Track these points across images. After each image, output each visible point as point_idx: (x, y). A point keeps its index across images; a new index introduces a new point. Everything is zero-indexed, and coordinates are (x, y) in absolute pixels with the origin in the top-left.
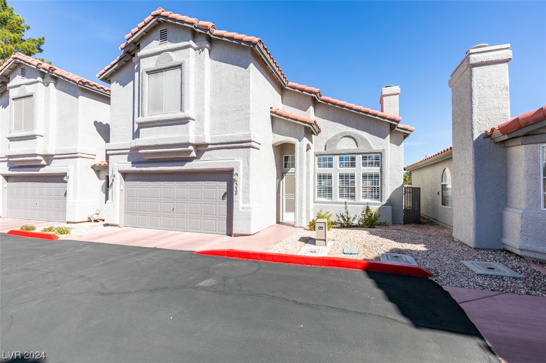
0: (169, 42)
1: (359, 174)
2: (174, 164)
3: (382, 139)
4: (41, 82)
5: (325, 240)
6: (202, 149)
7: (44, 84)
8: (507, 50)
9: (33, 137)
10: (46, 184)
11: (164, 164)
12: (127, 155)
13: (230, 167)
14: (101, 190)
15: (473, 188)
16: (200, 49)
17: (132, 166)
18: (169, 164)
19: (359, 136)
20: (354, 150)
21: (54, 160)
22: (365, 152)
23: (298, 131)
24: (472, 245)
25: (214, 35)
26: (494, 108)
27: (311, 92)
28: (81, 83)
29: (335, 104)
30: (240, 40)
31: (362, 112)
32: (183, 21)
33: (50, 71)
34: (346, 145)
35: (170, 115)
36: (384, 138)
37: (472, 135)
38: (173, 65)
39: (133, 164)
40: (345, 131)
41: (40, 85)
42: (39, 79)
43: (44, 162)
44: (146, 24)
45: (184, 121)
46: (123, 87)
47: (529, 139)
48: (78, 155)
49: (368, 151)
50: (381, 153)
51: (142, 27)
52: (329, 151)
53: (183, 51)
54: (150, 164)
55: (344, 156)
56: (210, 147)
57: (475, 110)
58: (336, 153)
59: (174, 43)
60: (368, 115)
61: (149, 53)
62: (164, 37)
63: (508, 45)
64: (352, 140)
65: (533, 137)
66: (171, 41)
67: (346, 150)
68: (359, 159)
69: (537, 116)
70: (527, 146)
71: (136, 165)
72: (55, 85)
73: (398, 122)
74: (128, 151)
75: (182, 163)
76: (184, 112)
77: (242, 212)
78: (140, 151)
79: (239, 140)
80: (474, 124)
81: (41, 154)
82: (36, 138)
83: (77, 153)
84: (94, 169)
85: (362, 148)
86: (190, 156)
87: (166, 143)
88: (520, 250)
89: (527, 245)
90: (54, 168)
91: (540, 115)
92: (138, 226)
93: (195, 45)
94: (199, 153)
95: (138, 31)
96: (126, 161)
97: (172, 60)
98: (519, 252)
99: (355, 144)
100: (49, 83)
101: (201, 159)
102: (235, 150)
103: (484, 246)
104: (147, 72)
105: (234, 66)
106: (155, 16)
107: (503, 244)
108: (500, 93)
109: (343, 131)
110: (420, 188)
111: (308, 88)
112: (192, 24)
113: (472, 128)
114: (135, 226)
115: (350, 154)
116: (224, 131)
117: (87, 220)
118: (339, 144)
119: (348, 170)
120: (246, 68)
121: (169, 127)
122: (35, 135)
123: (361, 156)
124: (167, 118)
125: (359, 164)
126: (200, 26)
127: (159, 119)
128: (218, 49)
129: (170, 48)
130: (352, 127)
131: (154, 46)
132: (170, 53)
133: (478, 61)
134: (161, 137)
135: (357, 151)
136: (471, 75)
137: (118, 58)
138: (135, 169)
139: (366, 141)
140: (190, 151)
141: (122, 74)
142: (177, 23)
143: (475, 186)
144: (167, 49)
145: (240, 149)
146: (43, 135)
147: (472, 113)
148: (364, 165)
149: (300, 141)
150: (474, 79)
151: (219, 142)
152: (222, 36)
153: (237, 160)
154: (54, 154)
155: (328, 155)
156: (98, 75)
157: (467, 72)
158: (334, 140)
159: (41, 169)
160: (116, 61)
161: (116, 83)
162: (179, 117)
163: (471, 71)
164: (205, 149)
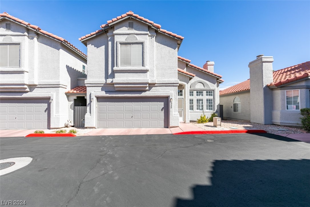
0: (134, 29)
1: (205, 99)
2: (135, 93)
3: (214, 85)
4: (27, 36)
5: (220, 125)
6: (152, 86)
7: (28, 37)
8: (272, 58)
9: (22, 72)
10: (26, 104)
11: (128, 93)
12: (101, 87)
13: (168, 95)
14: (70, 108)
15: (263, 104)
16: (152, 36)
17: (106, 94)
18: (132, 93)
19: (205, 83)
20: (203, 88)
21: (36, 89)
22: (207, 89)
23: (186, 79)
24: (263, 123)
25: (160, 31)
26: (269, 77)
27: (187, 61)
28: (64, 42)
29: (195, 68)
30: (175, 36)
31: (200, 70)
32: (146, 21)
33: (38, 30)
34: (199, 86)
35: (136, 68)
36: (215, 84)
37: (263, 86)
38: (138, 42)
39: (106, 93)
40: (199, 80)
41: (26, 37)
42: (26, 34)
43: (28, 90)
44: (122, 18)
45: (145, 71)
46: (97, 48)
47: (283, 88)
48: (60, 86)
49: (209, 89)
50: (214, 90)
51: (120, 19)
52: (192, 88)
53: (143, 36)
54: (119, 93)
55: (199, 91)
56: (156, 85)
57: (264, 77)
58: (195, 89)
59: (138, 31)
60: (209, 74)
61: (122, 33)
62: (131, 26)
63: (272, 57)
64: (202, 84)
65: (284, 88)
66: (136, 29)
67: (199, 88)
68: (205, 93)
69: (287, 82)
70: (281, 90)
71: (108, 93)
72: (38, 39)
73: (221, 78)
74: (103, 85)
75: (140, 93)
76: (145, 67)
77: (174, 116)
78: (115, 86)
79: (172, 82)
80: (264, 82)
81: (28, 84)
82: (24, 73)
83: (60, 85)
84: (66, 95)
85: (206, 88)
86: (146, 89)
87: (134, 82)
88: (280, 123)
89: (282, 121)
90: (36, 93)
91: (288, 81)
92: (108, 127)
93: (149, 34)
94: (150, 88)
95: (117, 20)
96: (101, 91)
97: (137, 39)
98: (280, 124)
99: (203, 86)
100: (34, 37)
101: (150, 91)
102: (170, 87)
103: (267, 123)
104: (120, 43)
105: (168, 47)
106: (128, 15)
107: (272, 122)
108: (270, 72)
109: (198, 80)
110: (223, 105)
111: (185, 59)
112: (151, 24)
113: (263, 84)
114: (106, 127)
115: (201, 90)
116: (164, 78)
117: (64, 126)
118: (196, 86)
119: (200, 97)
120: (175, 49)
121: (135, 74)
122: (23, 71)
123: (206, 91)
124: (135, 69)
125: (205, 95)
126: (154, 25)
127: (129, 69)
128: (160, 37)
129: (136, 33)
130: (202, 78)
131: (124, 30)
132: (135, 35)
133: (265, 61)
134: (130, 79)
135: (204, 89)
136: (262, 65)
137: (97, 31)
138: (108, 95)
139: (208, 85)
140: (146, 87)
141: (97, 40)
142: (142, 21)
143: (264, 103)
144: (134, 33)
145: (172, 87)
146: (28, 71)
147: (263, 78)
148: (207, 95)
149: (187, 84)
150: (263, 66)
151: (162, 83)
152: (165, 33)
153: (172, 92)
154: (38, 84)
155: (192, 90)
156: (80, 39)
157: (261, 64)
158: (195, 84)
159: (24, 94)
160: (95, 33)
161: (92, 45)
162: (143, 69)
163: (262, 64)
164: (153, 86)
